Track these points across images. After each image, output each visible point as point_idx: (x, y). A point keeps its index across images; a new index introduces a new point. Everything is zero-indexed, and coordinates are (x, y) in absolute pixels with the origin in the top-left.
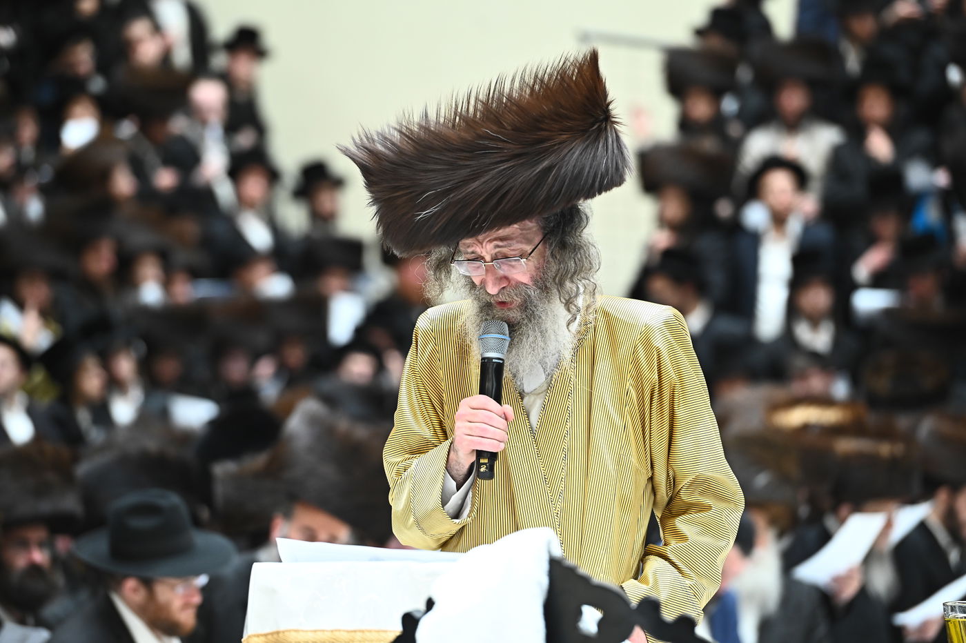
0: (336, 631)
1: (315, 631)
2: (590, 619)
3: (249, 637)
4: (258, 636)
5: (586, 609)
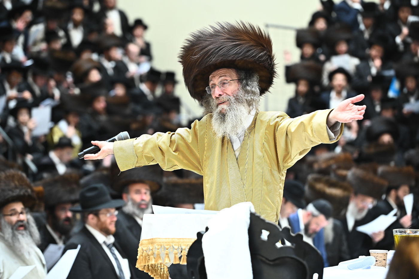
0: (174, 238)
1: (166, 239)
2: (265, 235)
3: (142, 240)
4: (146, 240)
5: (264, 231)
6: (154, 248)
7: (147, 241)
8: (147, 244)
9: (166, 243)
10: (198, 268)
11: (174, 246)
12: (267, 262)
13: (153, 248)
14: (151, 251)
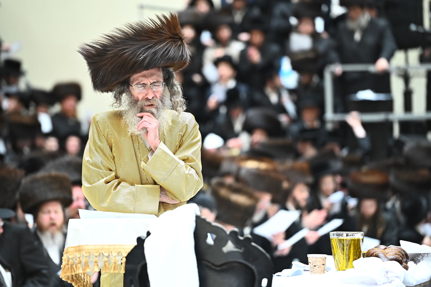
0: (103, 245)
1: (95, 245)
3: (68, 248)
4: (72, 247)
5: (209, 235)
6: (82, 256)
7: (73, 249)
8: (73, 251)
9: (95, 250)
10: (137, 276)
11: (104, 253)
12: (214, 267)
13: (80, 256)
14: (79, 259)
